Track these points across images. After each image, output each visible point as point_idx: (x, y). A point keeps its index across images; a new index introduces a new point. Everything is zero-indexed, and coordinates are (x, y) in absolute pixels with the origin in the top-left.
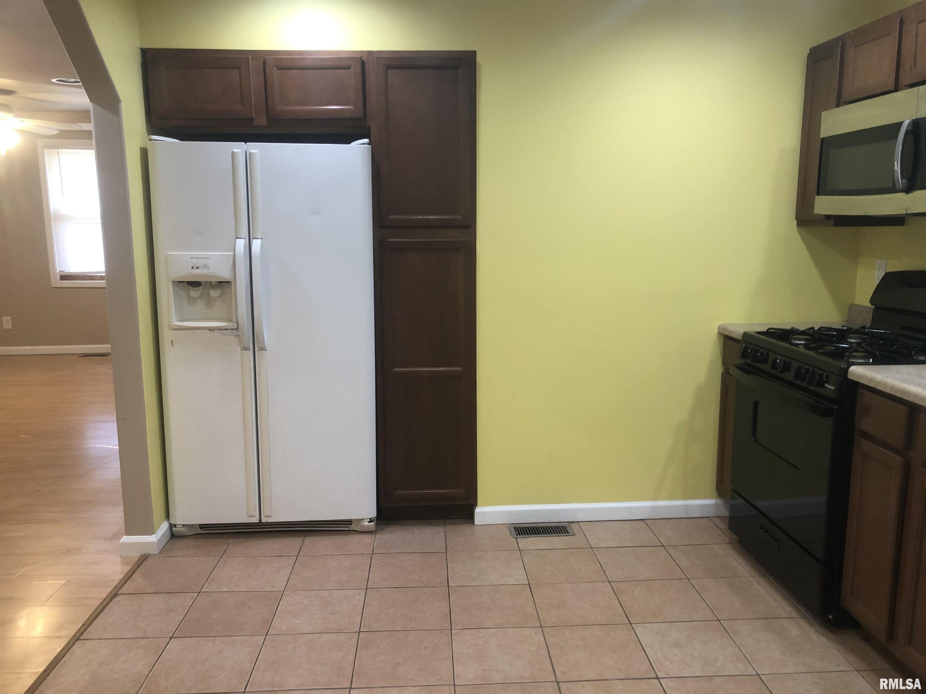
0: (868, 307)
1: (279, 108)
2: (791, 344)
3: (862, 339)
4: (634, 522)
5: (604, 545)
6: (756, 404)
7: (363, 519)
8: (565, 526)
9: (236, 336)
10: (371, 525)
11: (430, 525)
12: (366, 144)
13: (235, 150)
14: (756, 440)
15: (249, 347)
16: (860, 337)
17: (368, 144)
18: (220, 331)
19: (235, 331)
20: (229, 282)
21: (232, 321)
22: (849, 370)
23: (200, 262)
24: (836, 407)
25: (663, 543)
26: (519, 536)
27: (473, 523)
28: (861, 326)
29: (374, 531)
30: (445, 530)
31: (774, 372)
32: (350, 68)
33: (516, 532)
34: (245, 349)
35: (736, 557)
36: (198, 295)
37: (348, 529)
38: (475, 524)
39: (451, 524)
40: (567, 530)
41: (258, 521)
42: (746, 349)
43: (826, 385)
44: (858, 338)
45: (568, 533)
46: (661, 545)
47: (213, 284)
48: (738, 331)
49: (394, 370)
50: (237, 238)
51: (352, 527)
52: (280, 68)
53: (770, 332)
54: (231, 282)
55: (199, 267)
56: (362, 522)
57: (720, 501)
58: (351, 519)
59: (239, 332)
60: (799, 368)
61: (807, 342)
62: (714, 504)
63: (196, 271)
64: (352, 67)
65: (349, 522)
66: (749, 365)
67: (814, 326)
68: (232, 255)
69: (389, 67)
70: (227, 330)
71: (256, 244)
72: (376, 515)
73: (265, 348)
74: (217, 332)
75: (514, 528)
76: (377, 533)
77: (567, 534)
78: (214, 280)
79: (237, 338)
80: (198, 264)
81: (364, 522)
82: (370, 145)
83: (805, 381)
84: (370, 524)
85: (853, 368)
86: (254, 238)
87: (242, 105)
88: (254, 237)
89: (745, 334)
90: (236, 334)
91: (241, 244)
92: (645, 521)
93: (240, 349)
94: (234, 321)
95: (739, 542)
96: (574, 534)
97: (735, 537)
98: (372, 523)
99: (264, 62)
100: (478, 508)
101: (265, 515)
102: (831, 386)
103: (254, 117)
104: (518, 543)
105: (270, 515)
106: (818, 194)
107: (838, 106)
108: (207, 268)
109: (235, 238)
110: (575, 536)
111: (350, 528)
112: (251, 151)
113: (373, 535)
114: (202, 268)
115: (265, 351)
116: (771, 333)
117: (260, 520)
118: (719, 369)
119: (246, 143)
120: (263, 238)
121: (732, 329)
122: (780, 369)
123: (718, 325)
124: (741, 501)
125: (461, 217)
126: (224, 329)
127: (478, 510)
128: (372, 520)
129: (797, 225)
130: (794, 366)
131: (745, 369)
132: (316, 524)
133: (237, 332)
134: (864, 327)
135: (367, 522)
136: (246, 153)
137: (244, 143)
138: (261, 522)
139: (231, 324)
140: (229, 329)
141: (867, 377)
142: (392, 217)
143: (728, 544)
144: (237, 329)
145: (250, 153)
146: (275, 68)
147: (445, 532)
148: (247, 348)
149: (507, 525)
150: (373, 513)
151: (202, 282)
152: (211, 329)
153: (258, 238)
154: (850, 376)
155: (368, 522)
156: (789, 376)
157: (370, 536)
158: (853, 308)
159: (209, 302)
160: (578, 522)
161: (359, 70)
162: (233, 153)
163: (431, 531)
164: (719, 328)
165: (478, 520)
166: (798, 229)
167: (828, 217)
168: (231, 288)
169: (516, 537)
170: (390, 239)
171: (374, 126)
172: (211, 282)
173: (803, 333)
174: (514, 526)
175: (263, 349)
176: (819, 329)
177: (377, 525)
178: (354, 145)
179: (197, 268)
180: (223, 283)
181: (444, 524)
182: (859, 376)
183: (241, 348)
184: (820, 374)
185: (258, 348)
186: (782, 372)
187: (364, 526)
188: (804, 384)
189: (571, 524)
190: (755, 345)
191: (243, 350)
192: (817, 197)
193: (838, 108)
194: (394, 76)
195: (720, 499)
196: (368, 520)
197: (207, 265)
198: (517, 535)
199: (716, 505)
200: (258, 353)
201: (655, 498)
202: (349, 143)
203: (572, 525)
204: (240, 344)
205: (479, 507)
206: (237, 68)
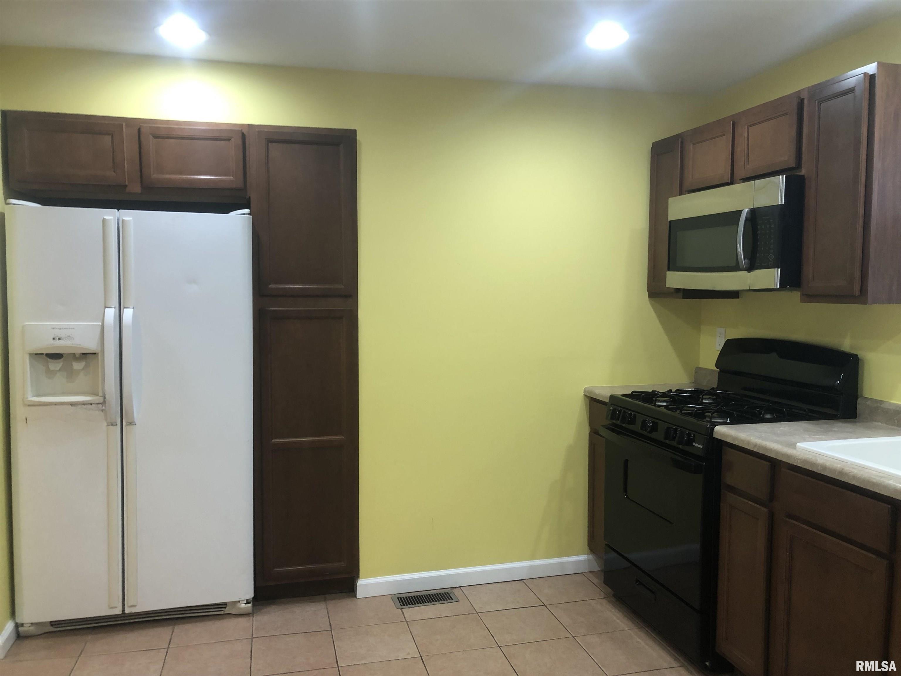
0: (714, 370)
1: (154, 175)
2: (655, 405)
3: (713, 399)
4: (514, 583)
5: (488, 609)
6: (626, 462)
7: (239, 601)
8: (448, 592)
9: (102, 411)
10: (248, 607)
11: (311, 602)
12: (247, 215)
13: (106, 217)
14: (628, 497)
15: (116, 423)
16: (710, 397)
17: (249, 214)
18: (83, 406)
19: (101, 405)
20: (95, 353)
21: (97, 395)
22: (714, 430)
23: (62, 333)
24: (705, 464)
25: (544, 603)
26: (403, 606)
27: (355, 596)
28: (710, 388)
29: (251, 613)
30: (327, 606)
31: (645, 433)
32: (231, 140)
33: (400, 602)
34: (112, 425)
35: (613, 610)
36: (58, 369)
37: (223, 613)
38: (358, 598)
39: (332, 599)
40: (451, 597)
41: (121, 613)
42: (614, 411)
43: (694, 444)
44: (709, 398)
45: (452, 599)
46: (543, 604)
47: (77, 356)
48: (604, 394)
49: (273, 441)
50: (106, 307)
51: (227, 611)
52: (156, 137)
53: (634, 394)
54: (98, 354)
55: (61, 338)
56: (239, 604)
57: (591, 556)
58: (226, 602)
59: (105, 407)
60: (668, 429)
61: (668, 404)
62: (587, 559)
63: (58, 343)
64: (233, 139)
65: (224, 605)
66: (616, 425)
67: (672, 389)
68: (100, 325)
69: (270, 141)
70: (91, 404)
71: (128, 314)
72: (253, 596)
73: (134, 422)
74: (80, 406)
75: (398, 598)
76: (254, 615)
77: (451, 601)
78: (79, 352)
79: (103, 413)
80: (60, 335)
81: (240, 605)
82: (250, 215)
83: (675, 441)
84: (247, 605)
85: (718, 428)
86: (124, 308)
87: (114, 172)
88: (125, 306)
89: (612, 397)
90: (102, 409)
91: (110, 314)
92: (524, 581)
93: (105, 424)
94: (101, 394)
95: (615, 596)
96: (458, 600)
97: (609, 590)
98: (249, 604)
99: (139, 130)
100: (360, 581)
101: (130, 605)
102: (699, 444)
103: (127, 183)
104: (403, 613)
105: (134, 604)
106: (669, 270)
107: (681, 194)
108: (71, 339)
109: (103, 307)
110: (459, 602)
111: (224, 612)
112: (124, 218)
113: (250, 617)
114: (66, 339)
115: (134, 426)
116: (636, 395)
117: (123, 610)
118: (586, 430)
119: (118, 210)
120: (135, 308)
121: (597, 392)
122: (649, 430)
123: (584, 389)
124: (614, 555)
125: (343, 287)
126: (89, 404)
127: (360, 583)
128: (249, 601)
129: (650, 296)
130: (663, 427)
131: (613, 429)
132: (187, 610)
133: (103, 406)
134: (713, 388)
135: (243, 603)
136: (118, 219)
137: (116, 210)
138: (125, 613)
139: (97, 398)
140: (94, 404)
141: (731, 436)
142: (272, 286)
143: (604, 598)
144: (104, 403)
145: (123, 221)
146: (151, 136)
147: (327, 608)
148: (114, 423)
149: (391, 596)
150: (250, 594)
151: (64, 354)
152: (72, 404)
153: (129, 307)
154: (715, 436)
155: (245, 604)
156: (659, 435)
157: (248, 618)
158: (698, 370)
159: (71, 374)
160: (460, 587)
161: (240, 142)
162: (104, 221)
163: (312, 609)
164: (585, 391)
165: (360, 592)
166: (649, 300)
167: (678, 290)
168: (98, 358)
169: (401, 608)
170: (270, 308)
171: (254, 197)
172: (75, 354)
173: (664, 395)
174: (398, 597)
175: (131, 423)
176: (676, 391)
177: (253, 606)
178: (232, 215)
179: (59, 339)
180: (88, 355)
181: (325, 600)
182: (723, 434)
183: (107, 423)
184: (688, 433)
185: (126, 422)
186: (650, 432)
187: (241, 609)
188: (674, 444)
189: (453, 589)
190: (622, 408)
191: (109, 426)
192: (668, 272)
193: (681, 196)
194: (276, 151)
195: (591, 554)
196: (245, 602)
197: (71, 336)
198: (402, 606)
199: (589, 560)
200: (126, 429)
201: (533, 557)
202: (227, 212)
203: (455, 591)
204: (106, 419)
205: (361, 579)
206: (109, 134)
